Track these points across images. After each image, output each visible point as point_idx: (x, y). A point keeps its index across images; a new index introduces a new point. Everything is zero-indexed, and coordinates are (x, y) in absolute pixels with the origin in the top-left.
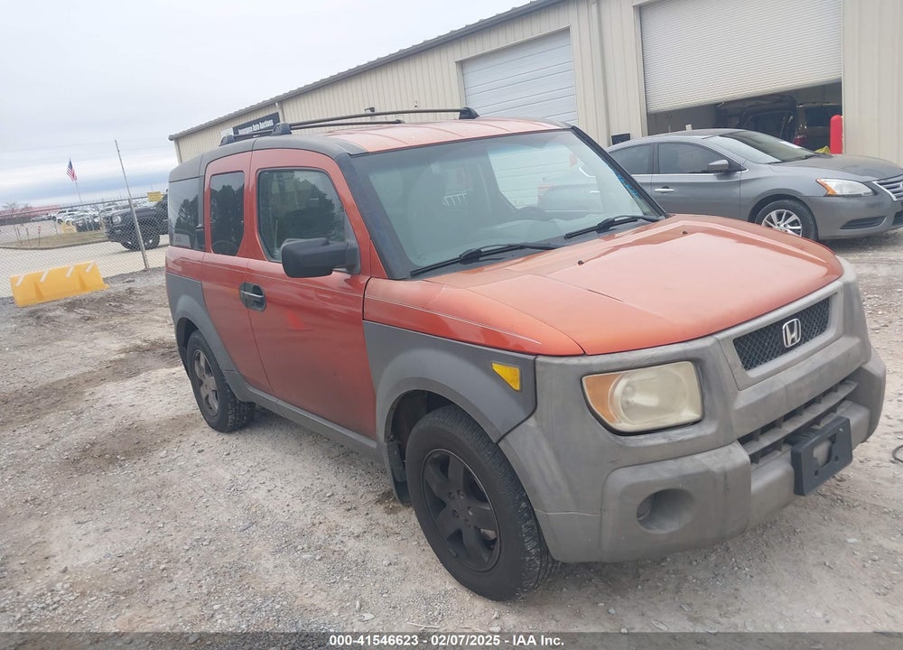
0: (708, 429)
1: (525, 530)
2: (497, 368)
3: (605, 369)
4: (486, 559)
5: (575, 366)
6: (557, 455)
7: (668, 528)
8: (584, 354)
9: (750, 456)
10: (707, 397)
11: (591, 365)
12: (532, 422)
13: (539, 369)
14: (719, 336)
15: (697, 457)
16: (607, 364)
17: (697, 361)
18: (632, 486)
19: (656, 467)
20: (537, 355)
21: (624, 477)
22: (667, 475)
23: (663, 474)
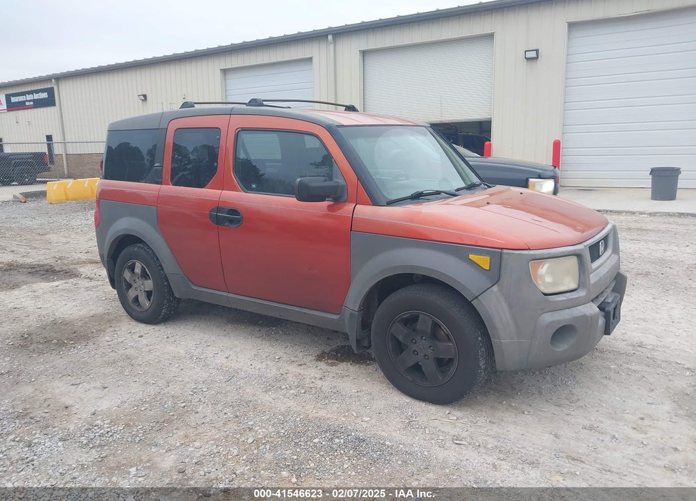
0: (582, 293)
1: (480, 354)
2: (471, 256)
3: (542, 257)
4: (441, 378)
5: (527, 255)
6: (510, 307)
7: (563, 347)
8: (529, 249)
9: (598, 307)
10: (582, 276)
11: (535, 255)
12: (495, 288)
13: (504, 257)
14: (584, 244)
15: (578, 308)
16: (543, 254)
17: (578, 255)
18: (552, 322)
19: (561, 312)
20: (502, 249)
21: (548, 318)
22: (567, 317)
23: (564, 316)
